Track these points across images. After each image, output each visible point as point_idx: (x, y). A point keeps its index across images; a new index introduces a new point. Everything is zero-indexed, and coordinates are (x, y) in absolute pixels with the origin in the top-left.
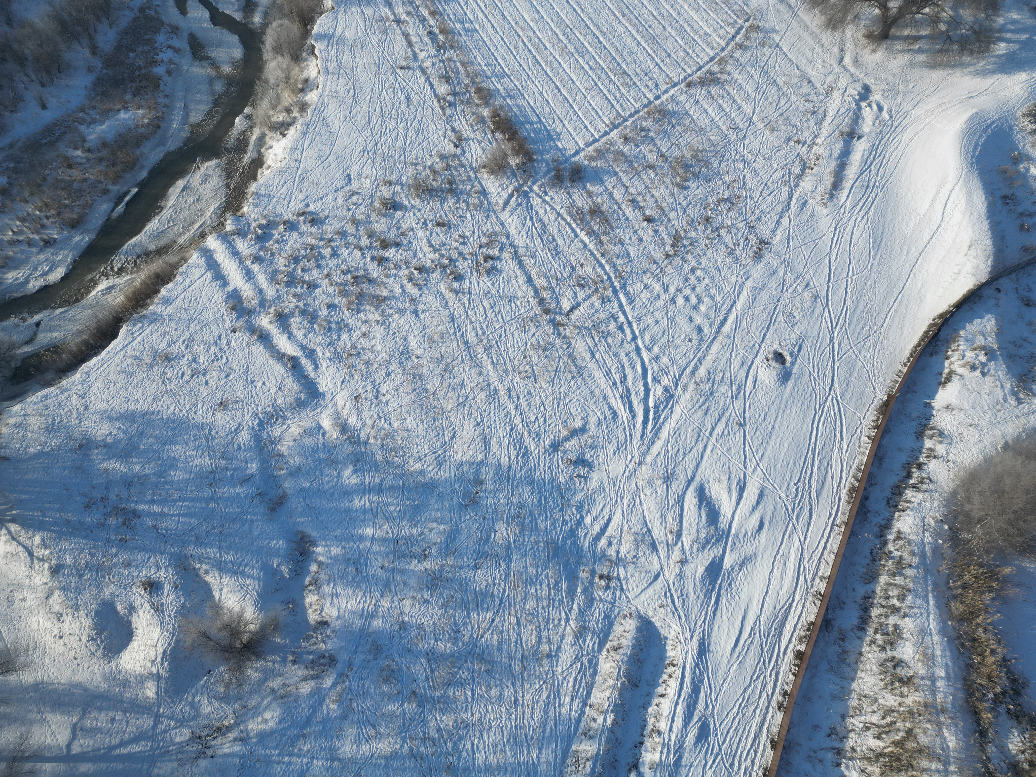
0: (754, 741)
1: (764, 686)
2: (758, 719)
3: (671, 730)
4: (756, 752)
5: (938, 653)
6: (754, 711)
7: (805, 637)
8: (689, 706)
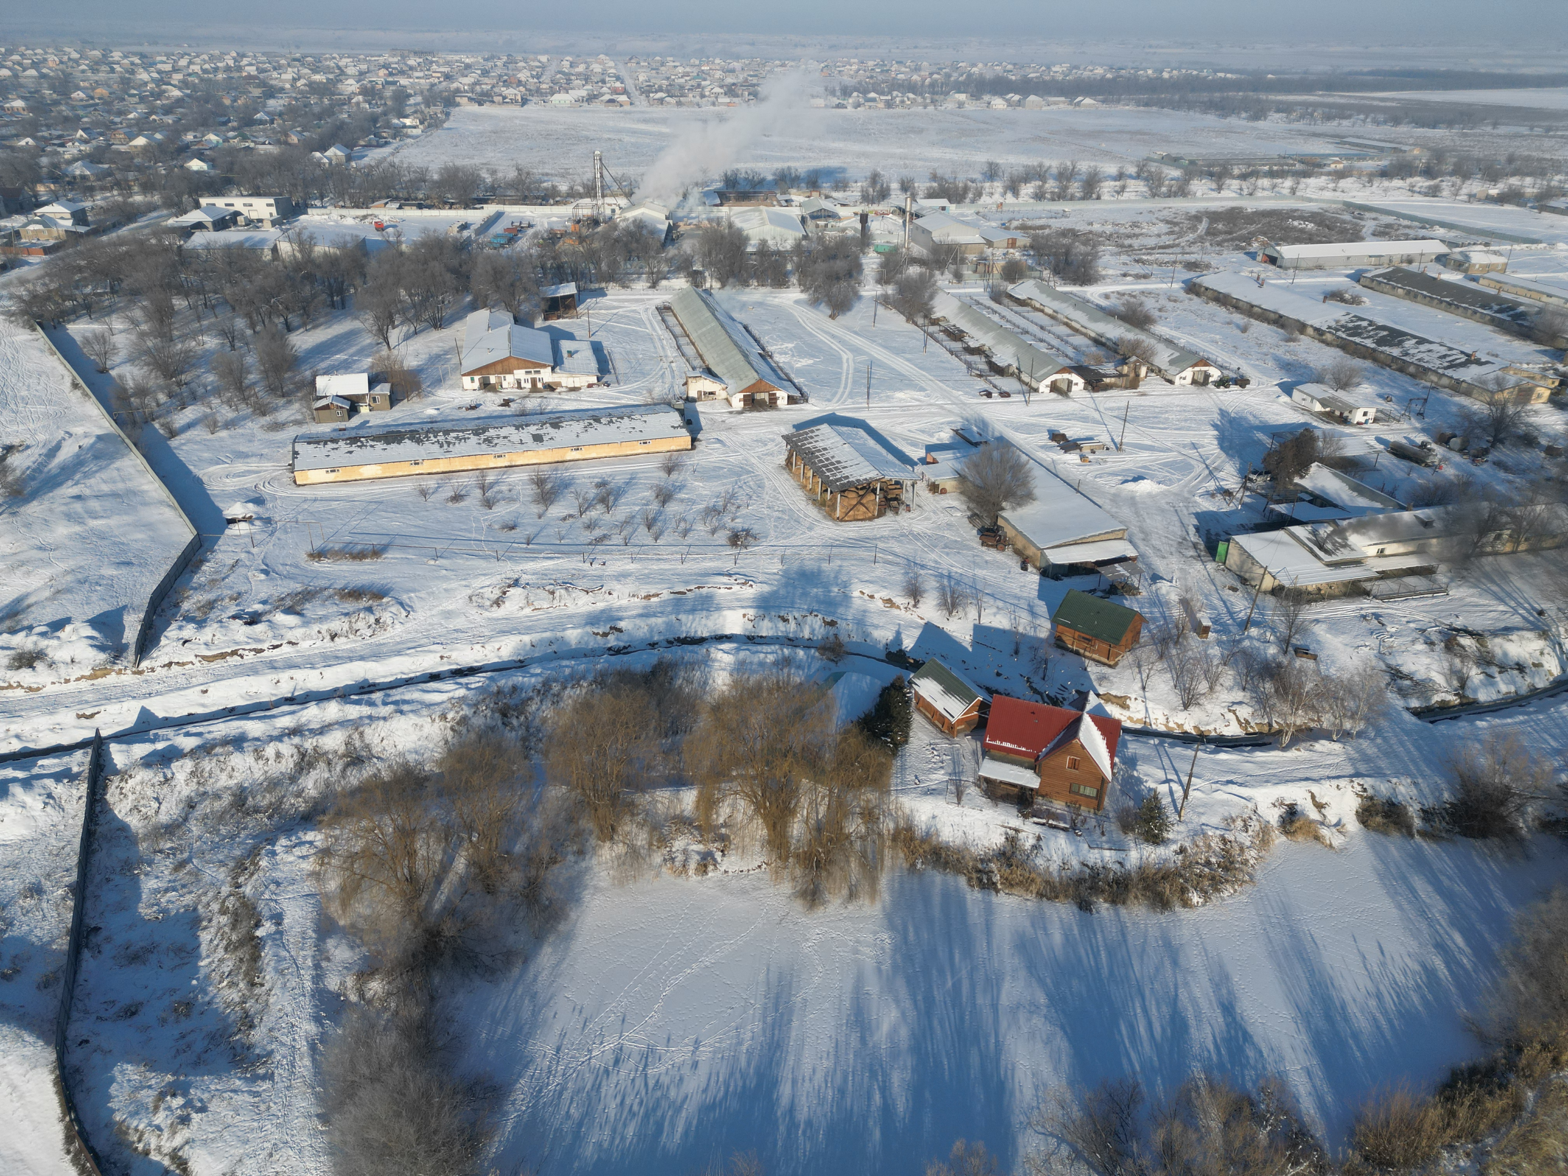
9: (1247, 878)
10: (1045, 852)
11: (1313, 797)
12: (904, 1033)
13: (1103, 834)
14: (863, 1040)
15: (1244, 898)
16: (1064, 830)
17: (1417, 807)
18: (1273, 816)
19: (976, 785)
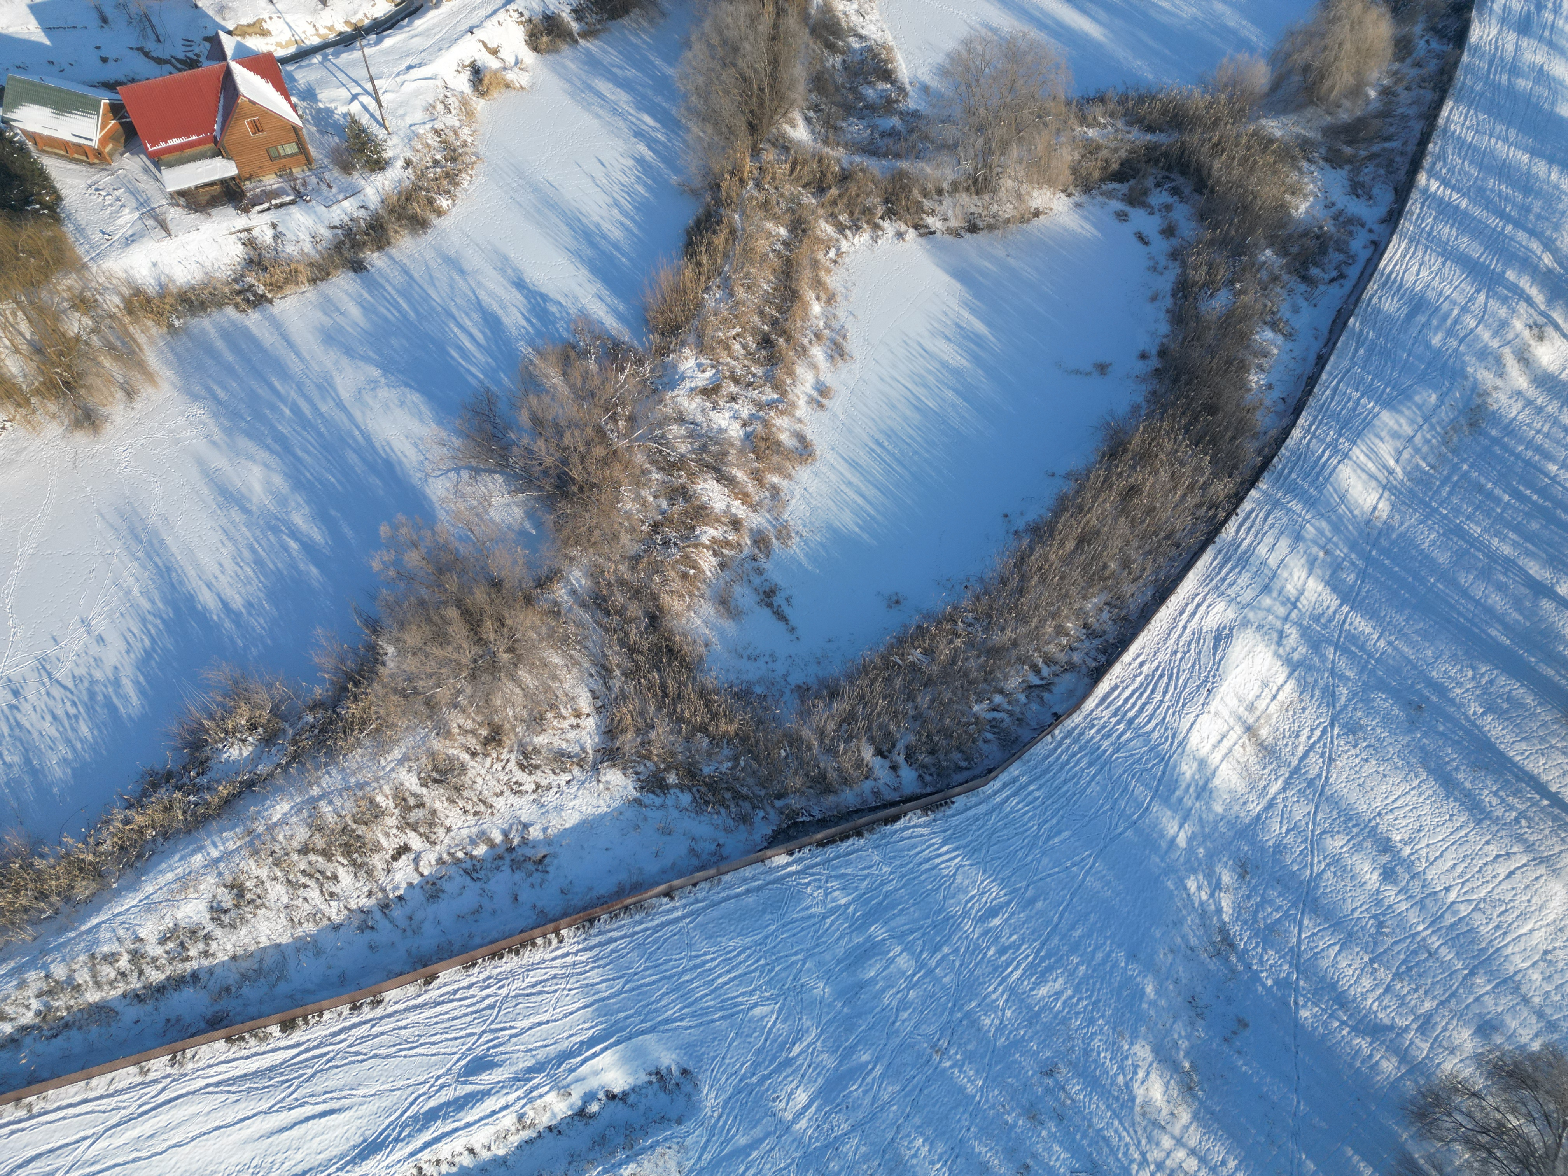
0: (443, 1003)
1: (363, 1039)
2: (412, 1017)
3: (507, 1107)
4: (455, 992)
5: (170, 876)
6: (405, 1028)
7: (256, 1036)
8: (460, 1108)
9: (474, 158)
10: (289, 236)
11: (485, 45)
12: (278, 480)
13: (330, 186)
14: (246, 511)
15: (482, 179)
16: (292, 203)
17: (568, 9)
18: (462, 83)
19: (173, 205)
